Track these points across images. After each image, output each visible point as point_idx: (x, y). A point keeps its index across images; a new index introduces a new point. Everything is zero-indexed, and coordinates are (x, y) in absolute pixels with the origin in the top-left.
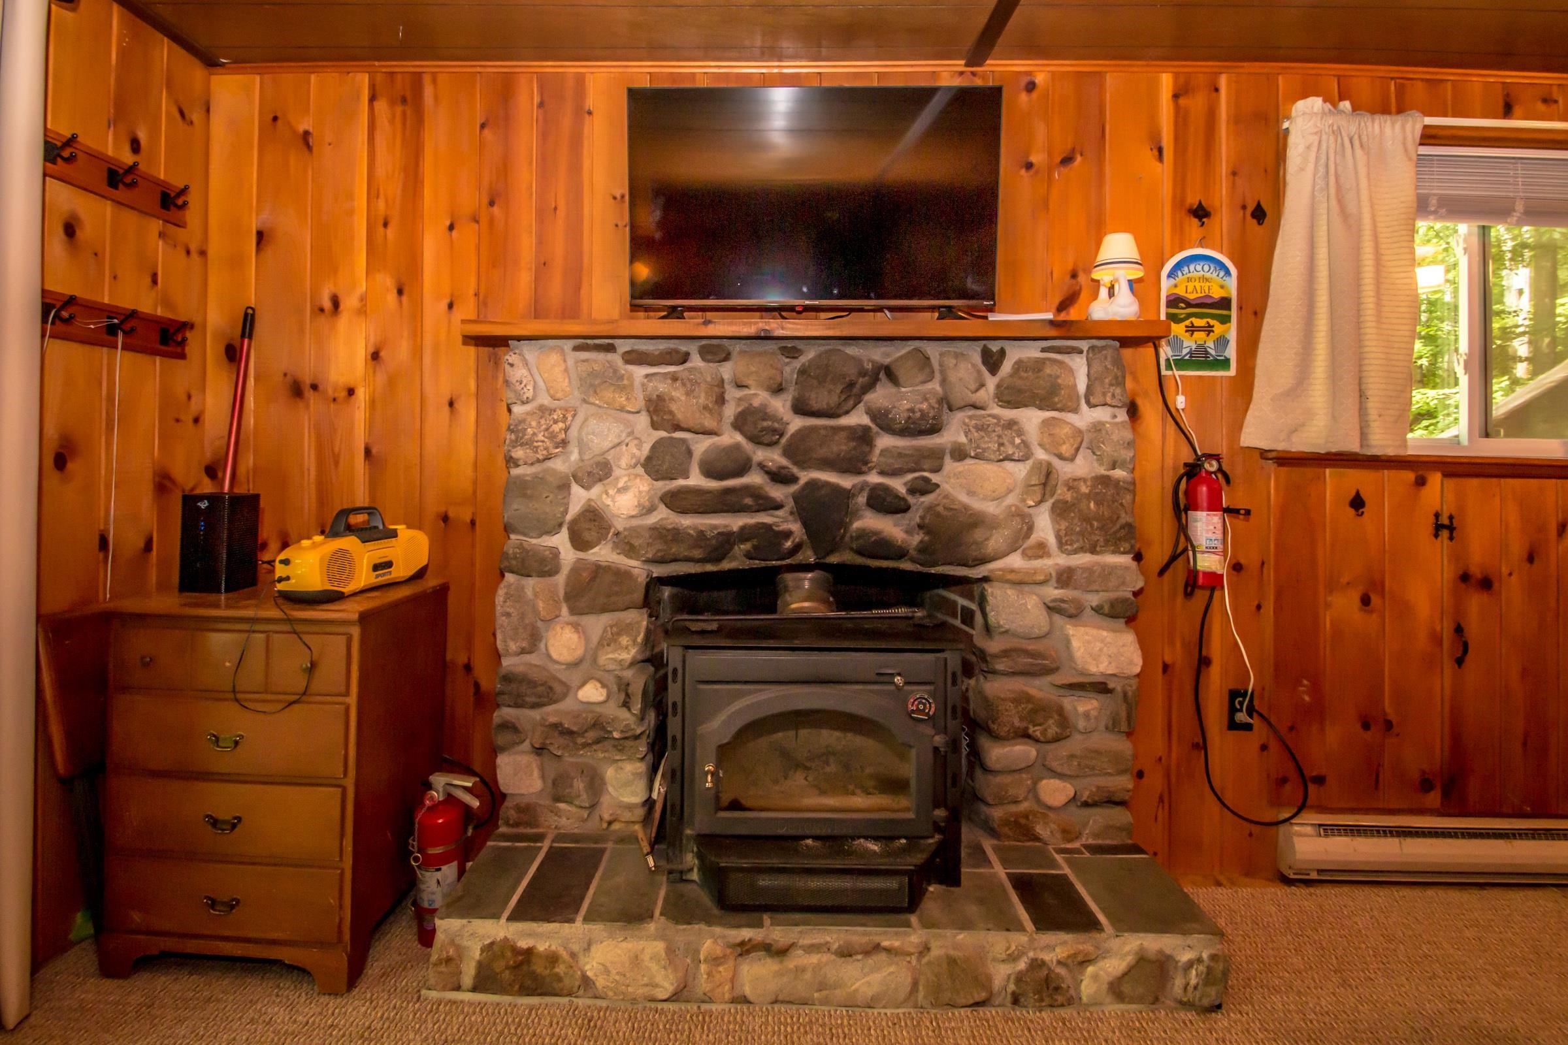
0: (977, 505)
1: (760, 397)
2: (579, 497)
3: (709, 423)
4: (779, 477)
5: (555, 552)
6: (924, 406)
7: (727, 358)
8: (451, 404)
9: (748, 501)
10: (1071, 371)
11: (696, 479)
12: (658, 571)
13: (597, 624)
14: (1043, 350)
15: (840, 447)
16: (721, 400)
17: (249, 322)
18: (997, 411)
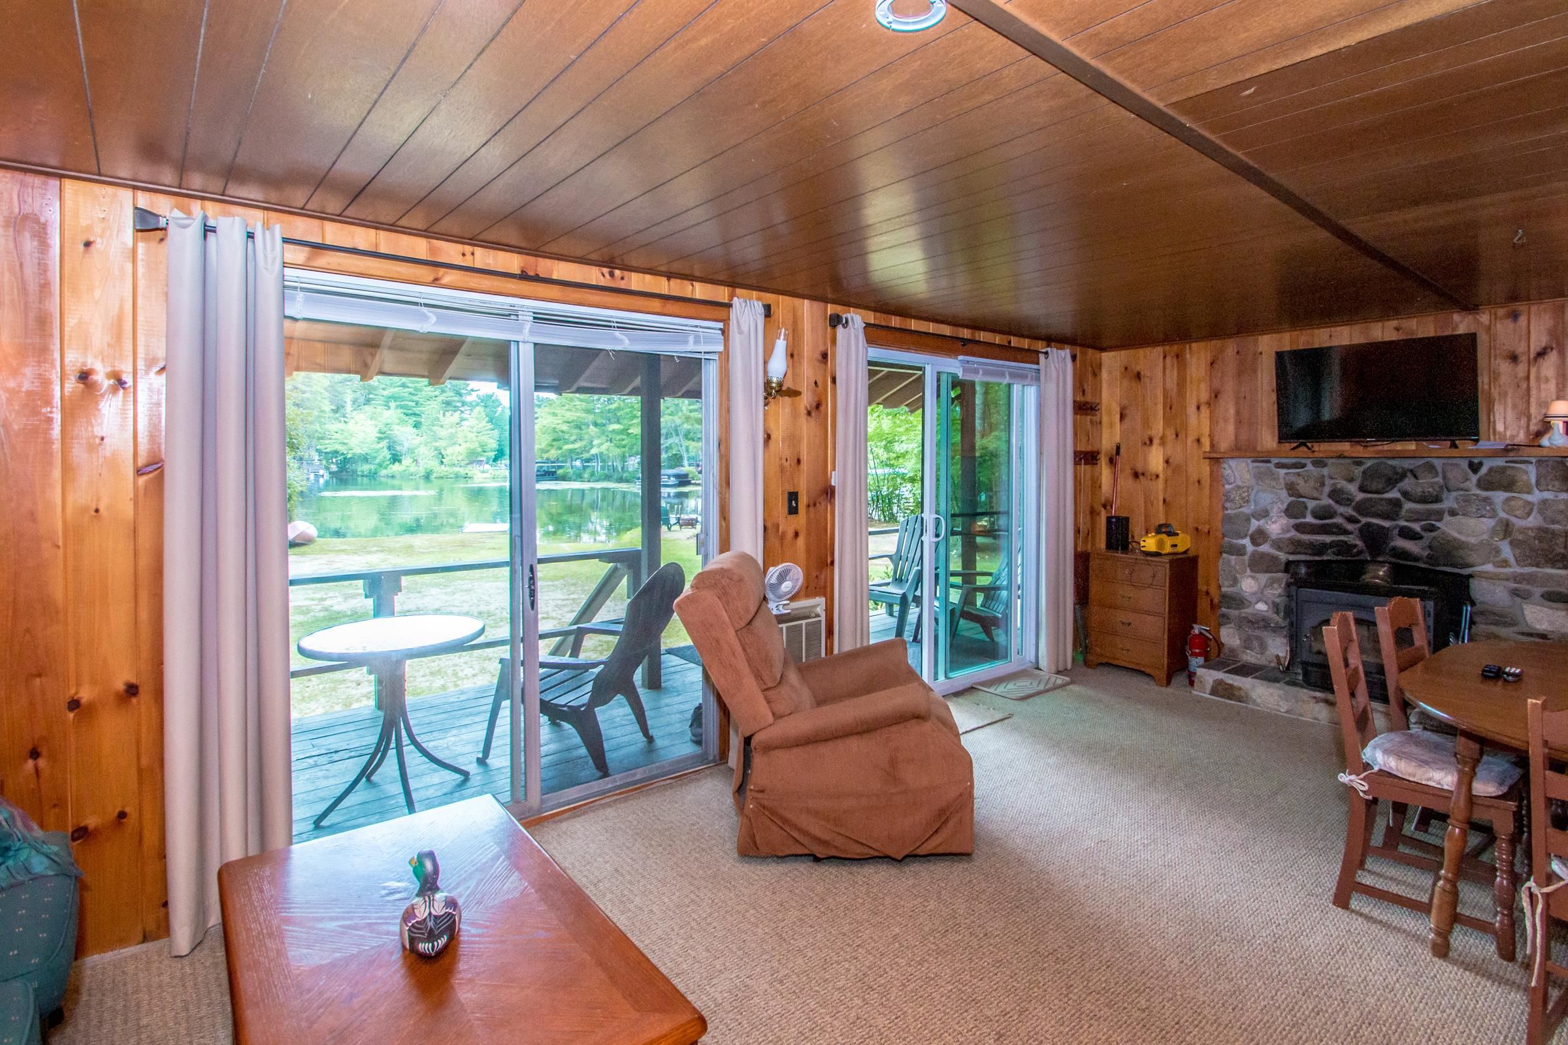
0: (1463, 538)
1: (1342, 484)
2: (1255, 524)
3: (1316, 495)
4: (1351, 520)
5: (1244, 546)
6: (1431, 490)
7: (1325, 465)
8: (1199, 482)
9: (1334, 530)
10: (1527, 473)
11: (1309, 519)
12: (1292, 558)
13: (1264, 578)
14: (1507, 462)
15: (1383, 507)
16: (1323, 484)
17: (1118, 448)
18: (1478, 492)
